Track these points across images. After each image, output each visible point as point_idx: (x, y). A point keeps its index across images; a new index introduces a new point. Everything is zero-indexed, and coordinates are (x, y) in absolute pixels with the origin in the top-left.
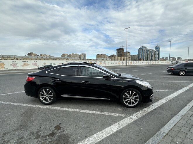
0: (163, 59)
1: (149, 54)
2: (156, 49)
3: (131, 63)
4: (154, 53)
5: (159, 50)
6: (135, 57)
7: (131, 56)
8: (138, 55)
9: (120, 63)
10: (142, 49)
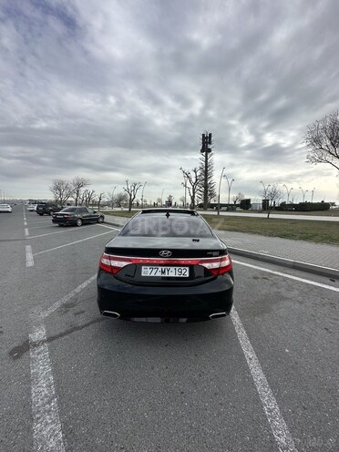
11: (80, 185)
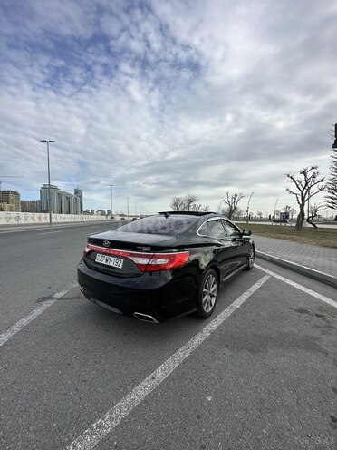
0: (87, 212)
1: (63, 202)
2: (76, 193)
3: (40, 218)
4: (72, 201)
5: (81, 197)
6: (32, 206)
7: (23, 202)
8: (40, 201)
9: (10, 218)
10: (48, 191)
11: (191, 201)
